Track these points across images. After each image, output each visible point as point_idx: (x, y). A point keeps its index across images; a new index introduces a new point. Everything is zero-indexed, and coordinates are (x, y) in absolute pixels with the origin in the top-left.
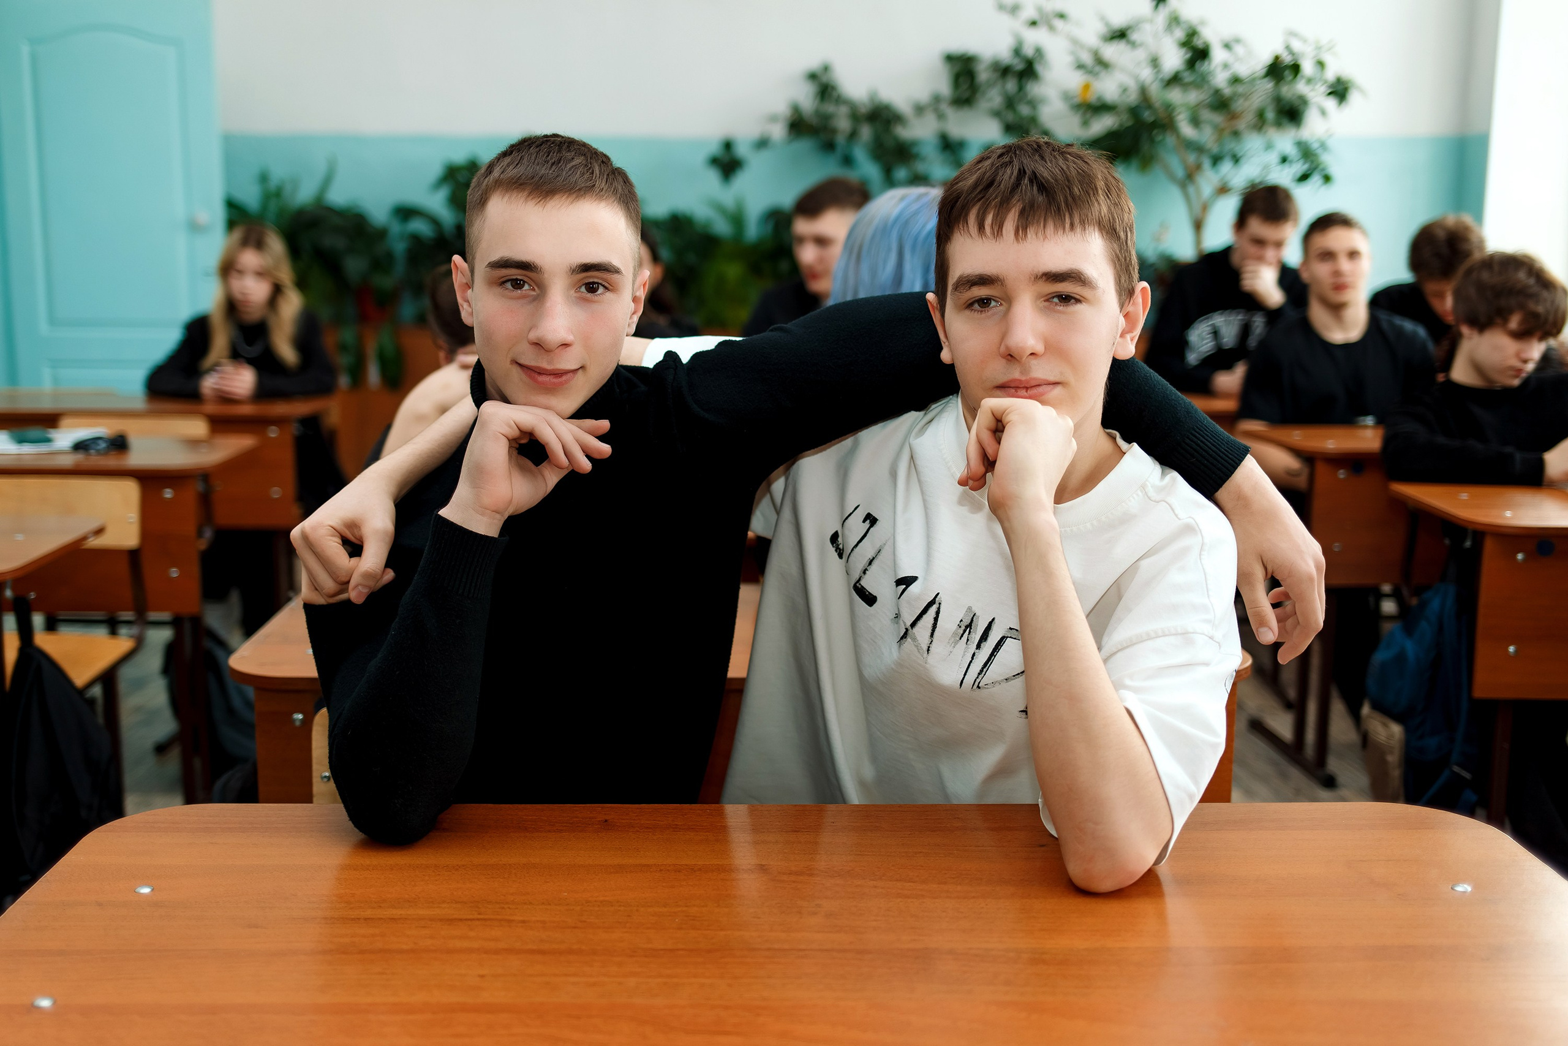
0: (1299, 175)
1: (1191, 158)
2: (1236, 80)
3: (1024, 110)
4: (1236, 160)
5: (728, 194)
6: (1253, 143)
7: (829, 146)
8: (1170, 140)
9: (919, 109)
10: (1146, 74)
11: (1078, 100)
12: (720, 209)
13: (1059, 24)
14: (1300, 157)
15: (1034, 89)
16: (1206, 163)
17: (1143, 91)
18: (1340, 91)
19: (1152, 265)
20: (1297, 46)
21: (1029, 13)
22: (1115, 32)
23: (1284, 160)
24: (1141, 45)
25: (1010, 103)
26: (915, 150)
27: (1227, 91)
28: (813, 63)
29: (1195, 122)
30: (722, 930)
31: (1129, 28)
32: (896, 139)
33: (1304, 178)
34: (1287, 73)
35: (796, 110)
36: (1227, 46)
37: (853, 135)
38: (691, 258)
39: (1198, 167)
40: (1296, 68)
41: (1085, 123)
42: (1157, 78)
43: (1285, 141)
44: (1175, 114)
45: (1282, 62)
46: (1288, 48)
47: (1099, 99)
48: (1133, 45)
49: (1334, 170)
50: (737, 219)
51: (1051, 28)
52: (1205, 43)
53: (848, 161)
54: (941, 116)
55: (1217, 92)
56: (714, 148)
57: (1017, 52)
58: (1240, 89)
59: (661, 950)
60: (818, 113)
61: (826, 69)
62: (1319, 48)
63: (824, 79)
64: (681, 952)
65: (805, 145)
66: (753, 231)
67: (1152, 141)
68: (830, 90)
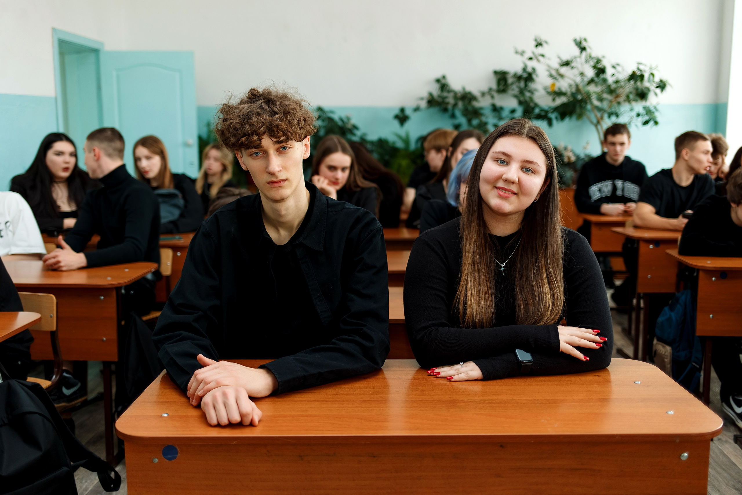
0: (644, 121)
1: (599, 115)
2: (617, 82)
3: (528, 95)
4: (617, 116)
5: (402, 131)
6: (625, 108)
7: (445, 110)
8: (589, 107)
9: (483, 94)
10: (578, 79)
11: (550, 90)
12: (400, 137)
13: (541, 58)
14: (645, 113)
15: (532, 86)
16: (606, 116)
17: (577, 86)
18: (662, 86)
19: (583, 159)
20: (641, 67)
21: (529, 54)
22: (564, 62)
23: (638, 115)
24: (575, 67)
25: (522, 92)
26: (482, 112)
27: (613, 86)
28: (439, 75)
29: (601, 99)
31: (569, 61)
32: (473, 107)
33: (646, 123)
34: (638, 78)
35: (431, 95)
36: (614, 67)
37: (455, 105)
38: (387, 158)
39: (602, 118)
40: (642, 77)
41: (554, 100)
42: (583, 81)
43: (639, 106)
44: (591, 96)
45: (636, 74)
46: (638, 68)
47: (559, 89)
48: (572, 68)
49: (659, 119)
50: (406, 141)
51: (538, 61)
52: (603, 66)
53: (453, 116)
54: (492, 97)
55: (609, 86)
56: (397, 112)
57: (524, 70)
58: (619, 85)
60: (439, 96)
61: (444, 77)
62: (651, 68)
63: (443, 81)
65: (434, 110)
66: (413, 146)
67: (581, 107)
68: (445, 86)
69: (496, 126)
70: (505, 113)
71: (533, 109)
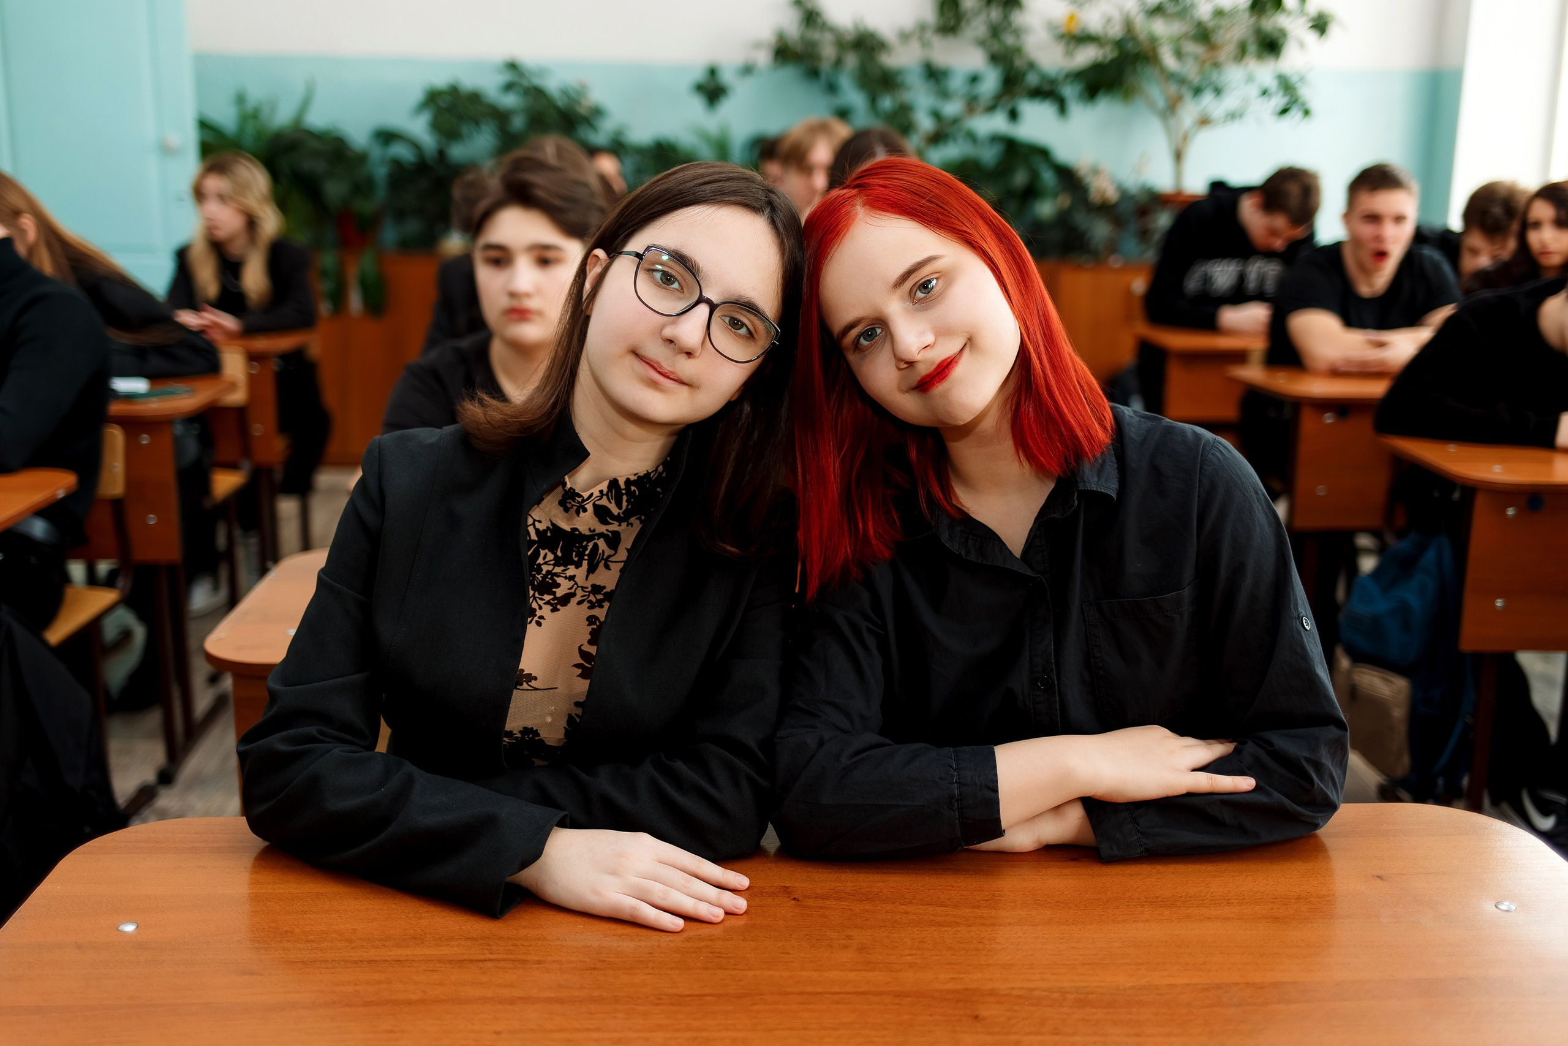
0: (1279, 107)
1: (1172, 90)
2: (1219, 14)
3: (1009, 40)
4: (1217, 93)
5: (711, 122)
6: (1233, 75)
7: (813, 73)
8: (1153, 72)
9: (905, 37)
10: (1131, 5)
11: (1063, 30)
12: (705, 136)
14: (1279, 90)
15: (1020, 18)
16: (1188, 94)
17: (1128, 21)
18: (1321, 25)
19: (1133, 197)
23: (1263, 93)
25: (995, 31)
26: (899, 79)
27: (1210, 24)
29: (1180, 55)
30: (750, 969)
32: (880, 67)
33: (1283, 111)
35: (781, 36)
37: (838, 63)
39: (1179, 99)
41: (1069, 54)
42: (1141, 9)
43: (1264, 72)
44: (1158, 45)
47: (1084, 27)
49: (1312, 105)
50: (721, 146)
53: (832, 88)
54: (925, 44)
55: (1200, 24)
56: (698, 74)
58: (1222, 22)
59: (688, 996)
60: (803, 39)
64: (708, 998)
65: (789, 73)
67: (1134, 72)
68: (813, 15)
69: (936, 115)
70: (957, 83)
71: (1024, 75)
